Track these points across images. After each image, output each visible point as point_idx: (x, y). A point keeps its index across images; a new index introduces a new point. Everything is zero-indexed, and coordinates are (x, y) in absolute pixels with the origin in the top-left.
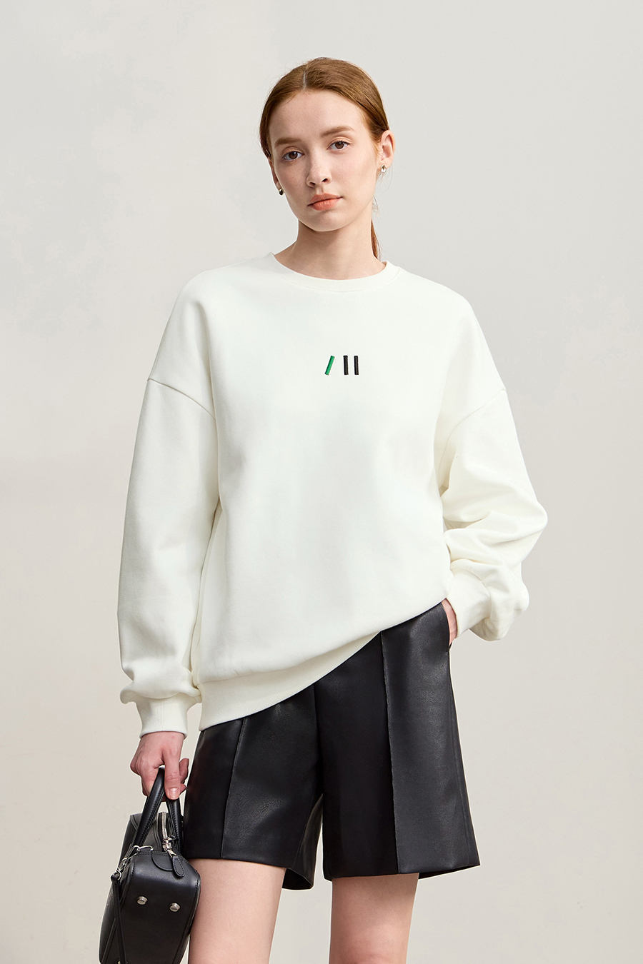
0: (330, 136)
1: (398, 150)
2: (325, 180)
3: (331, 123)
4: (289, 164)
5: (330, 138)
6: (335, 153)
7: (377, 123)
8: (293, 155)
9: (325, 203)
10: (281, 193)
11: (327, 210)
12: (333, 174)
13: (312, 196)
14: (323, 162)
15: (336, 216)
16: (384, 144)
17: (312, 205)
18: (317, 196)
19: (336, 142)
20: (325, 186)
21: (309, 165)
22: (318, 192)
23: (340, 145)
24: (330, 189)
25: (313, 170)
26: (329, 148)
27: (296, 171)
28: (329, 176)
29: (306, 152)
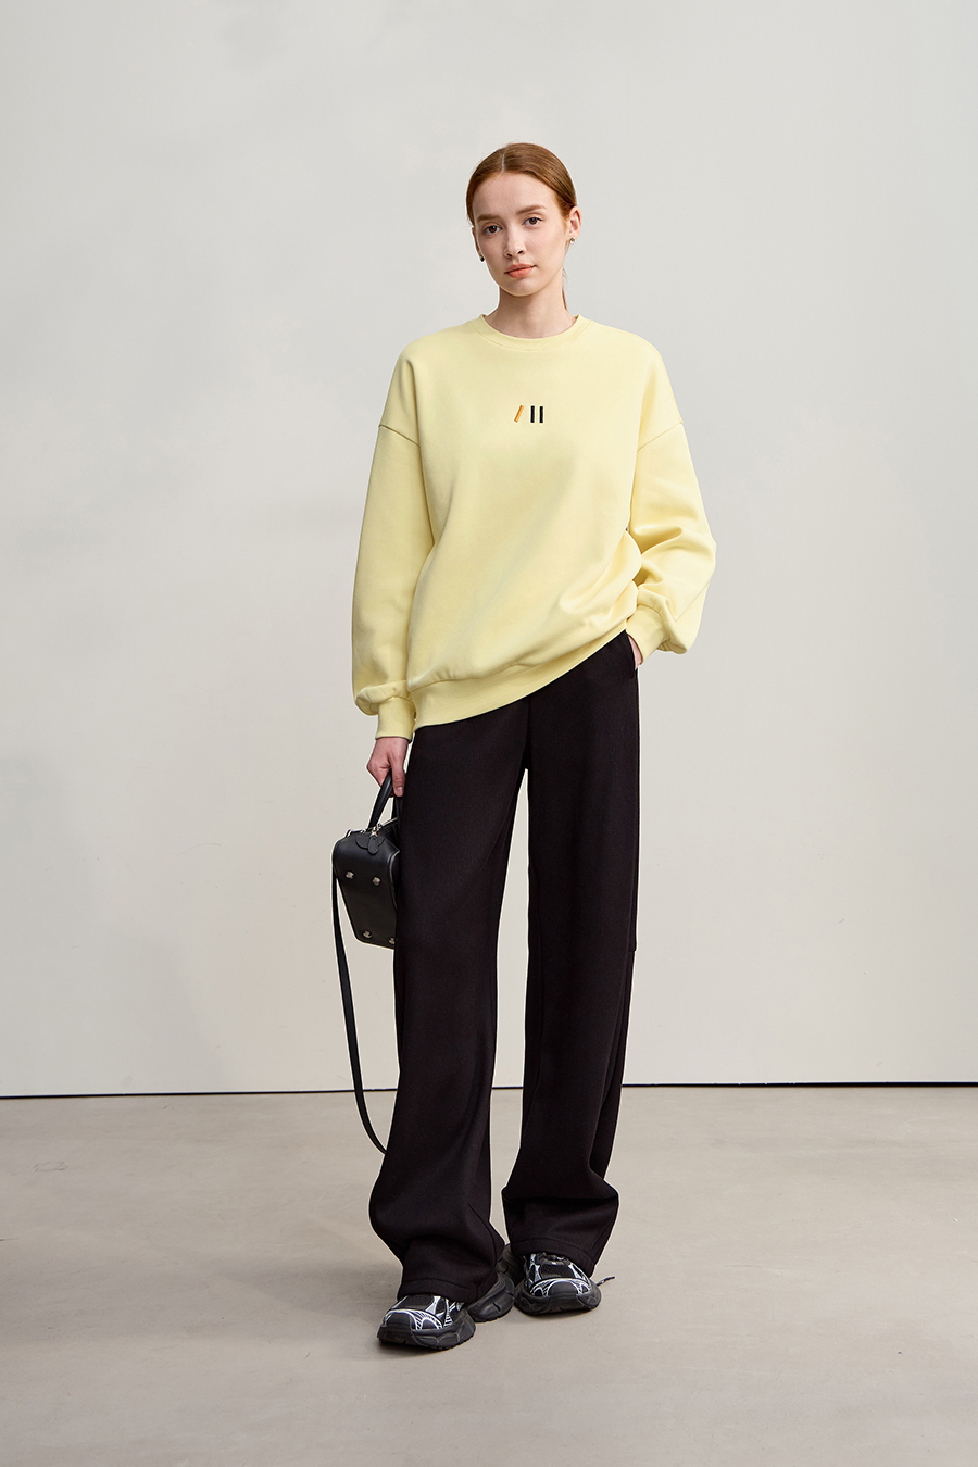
0: (524, 214)
1: (583, 225)
2: (521, 252)
3: (526, 203)
4: (489, 237)
5: (524, 216)
6: (529, 228)
7: (566, 199)
8: (492, 229)
9: (520, 271)
10: (482, 260)
11: (522, 277)
12: (526, 246)
13: (509, 265)
14: (518, 236)
15: (530, 283)
16: (572, 219)
17: (508, 273)
18: (514, 266)
19: (530, 218)
20: (521, 257)
21: (507, 239)
22: (514, 263)
23: (533, 221)
24: (525, 260)
25: (510, 244)
26: (524, 223)
27: (495, 244)
28: (524, 248)
29: (504, 227)
